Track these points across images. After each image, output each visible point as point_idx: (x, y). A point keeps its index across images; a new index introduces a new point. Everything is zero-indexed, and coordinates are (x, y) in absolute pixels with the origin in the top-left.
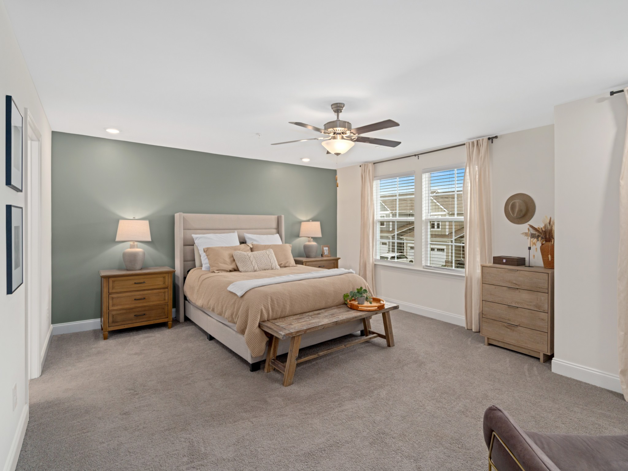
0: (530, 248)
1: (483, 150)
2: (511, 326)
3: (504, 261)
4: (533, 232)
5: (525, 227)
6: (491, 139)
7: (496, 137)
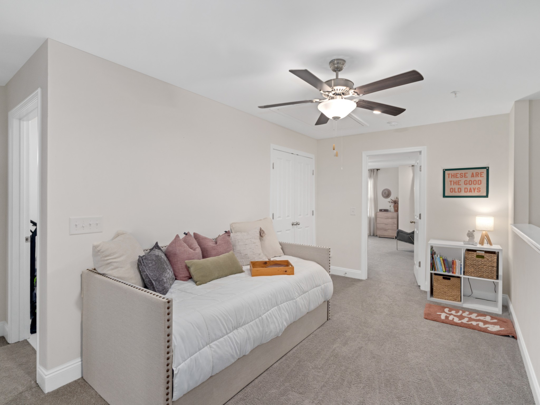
0: (390, 206)
1: (375, 173)
2: (386, 230)
3: (383, 210)
4: (392, 201)
5: (389, 199)
6: (377, 170)
7: (379, 169)
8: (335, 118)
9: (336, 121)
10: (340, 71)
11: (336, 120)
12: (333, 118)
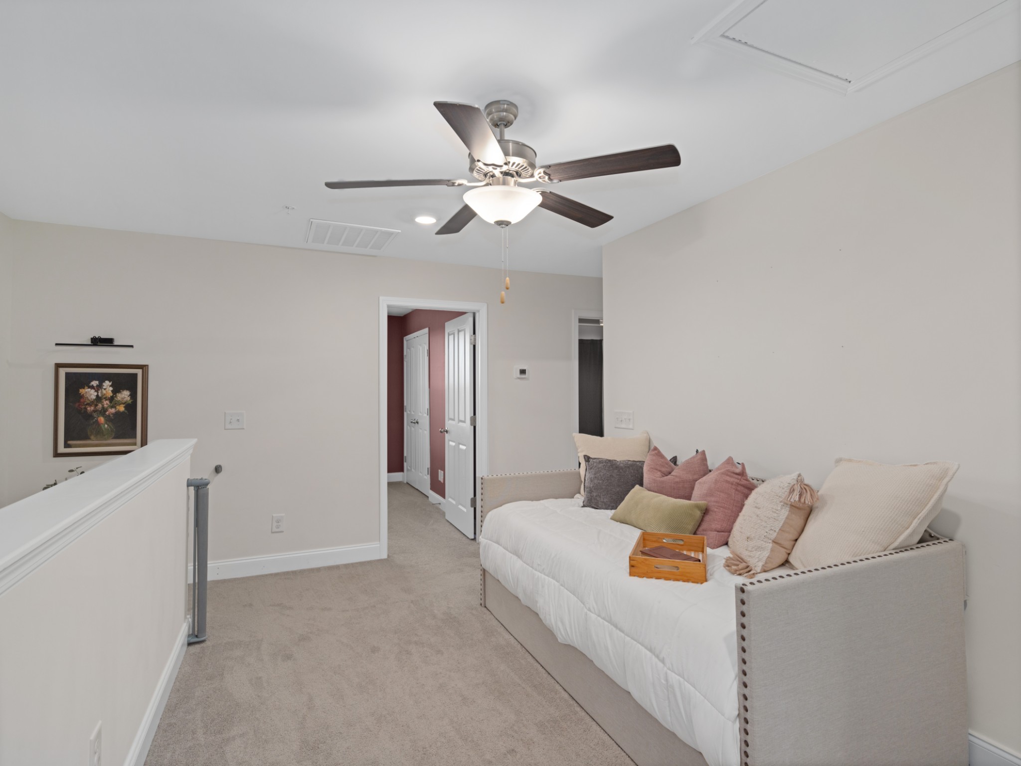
8: (500, 223)
9: (503, 229)
10: (506, 126)
11: (502, 227)
12: (495, 222)
